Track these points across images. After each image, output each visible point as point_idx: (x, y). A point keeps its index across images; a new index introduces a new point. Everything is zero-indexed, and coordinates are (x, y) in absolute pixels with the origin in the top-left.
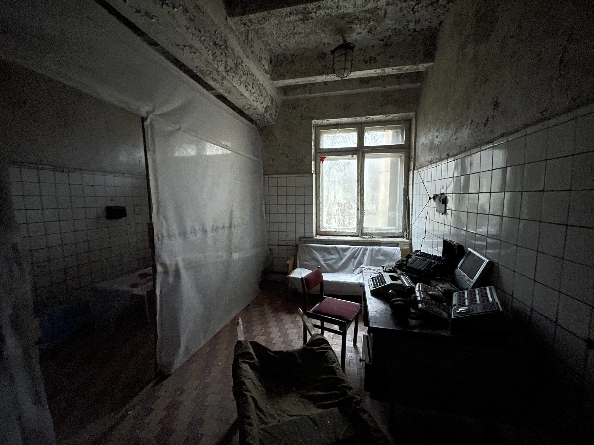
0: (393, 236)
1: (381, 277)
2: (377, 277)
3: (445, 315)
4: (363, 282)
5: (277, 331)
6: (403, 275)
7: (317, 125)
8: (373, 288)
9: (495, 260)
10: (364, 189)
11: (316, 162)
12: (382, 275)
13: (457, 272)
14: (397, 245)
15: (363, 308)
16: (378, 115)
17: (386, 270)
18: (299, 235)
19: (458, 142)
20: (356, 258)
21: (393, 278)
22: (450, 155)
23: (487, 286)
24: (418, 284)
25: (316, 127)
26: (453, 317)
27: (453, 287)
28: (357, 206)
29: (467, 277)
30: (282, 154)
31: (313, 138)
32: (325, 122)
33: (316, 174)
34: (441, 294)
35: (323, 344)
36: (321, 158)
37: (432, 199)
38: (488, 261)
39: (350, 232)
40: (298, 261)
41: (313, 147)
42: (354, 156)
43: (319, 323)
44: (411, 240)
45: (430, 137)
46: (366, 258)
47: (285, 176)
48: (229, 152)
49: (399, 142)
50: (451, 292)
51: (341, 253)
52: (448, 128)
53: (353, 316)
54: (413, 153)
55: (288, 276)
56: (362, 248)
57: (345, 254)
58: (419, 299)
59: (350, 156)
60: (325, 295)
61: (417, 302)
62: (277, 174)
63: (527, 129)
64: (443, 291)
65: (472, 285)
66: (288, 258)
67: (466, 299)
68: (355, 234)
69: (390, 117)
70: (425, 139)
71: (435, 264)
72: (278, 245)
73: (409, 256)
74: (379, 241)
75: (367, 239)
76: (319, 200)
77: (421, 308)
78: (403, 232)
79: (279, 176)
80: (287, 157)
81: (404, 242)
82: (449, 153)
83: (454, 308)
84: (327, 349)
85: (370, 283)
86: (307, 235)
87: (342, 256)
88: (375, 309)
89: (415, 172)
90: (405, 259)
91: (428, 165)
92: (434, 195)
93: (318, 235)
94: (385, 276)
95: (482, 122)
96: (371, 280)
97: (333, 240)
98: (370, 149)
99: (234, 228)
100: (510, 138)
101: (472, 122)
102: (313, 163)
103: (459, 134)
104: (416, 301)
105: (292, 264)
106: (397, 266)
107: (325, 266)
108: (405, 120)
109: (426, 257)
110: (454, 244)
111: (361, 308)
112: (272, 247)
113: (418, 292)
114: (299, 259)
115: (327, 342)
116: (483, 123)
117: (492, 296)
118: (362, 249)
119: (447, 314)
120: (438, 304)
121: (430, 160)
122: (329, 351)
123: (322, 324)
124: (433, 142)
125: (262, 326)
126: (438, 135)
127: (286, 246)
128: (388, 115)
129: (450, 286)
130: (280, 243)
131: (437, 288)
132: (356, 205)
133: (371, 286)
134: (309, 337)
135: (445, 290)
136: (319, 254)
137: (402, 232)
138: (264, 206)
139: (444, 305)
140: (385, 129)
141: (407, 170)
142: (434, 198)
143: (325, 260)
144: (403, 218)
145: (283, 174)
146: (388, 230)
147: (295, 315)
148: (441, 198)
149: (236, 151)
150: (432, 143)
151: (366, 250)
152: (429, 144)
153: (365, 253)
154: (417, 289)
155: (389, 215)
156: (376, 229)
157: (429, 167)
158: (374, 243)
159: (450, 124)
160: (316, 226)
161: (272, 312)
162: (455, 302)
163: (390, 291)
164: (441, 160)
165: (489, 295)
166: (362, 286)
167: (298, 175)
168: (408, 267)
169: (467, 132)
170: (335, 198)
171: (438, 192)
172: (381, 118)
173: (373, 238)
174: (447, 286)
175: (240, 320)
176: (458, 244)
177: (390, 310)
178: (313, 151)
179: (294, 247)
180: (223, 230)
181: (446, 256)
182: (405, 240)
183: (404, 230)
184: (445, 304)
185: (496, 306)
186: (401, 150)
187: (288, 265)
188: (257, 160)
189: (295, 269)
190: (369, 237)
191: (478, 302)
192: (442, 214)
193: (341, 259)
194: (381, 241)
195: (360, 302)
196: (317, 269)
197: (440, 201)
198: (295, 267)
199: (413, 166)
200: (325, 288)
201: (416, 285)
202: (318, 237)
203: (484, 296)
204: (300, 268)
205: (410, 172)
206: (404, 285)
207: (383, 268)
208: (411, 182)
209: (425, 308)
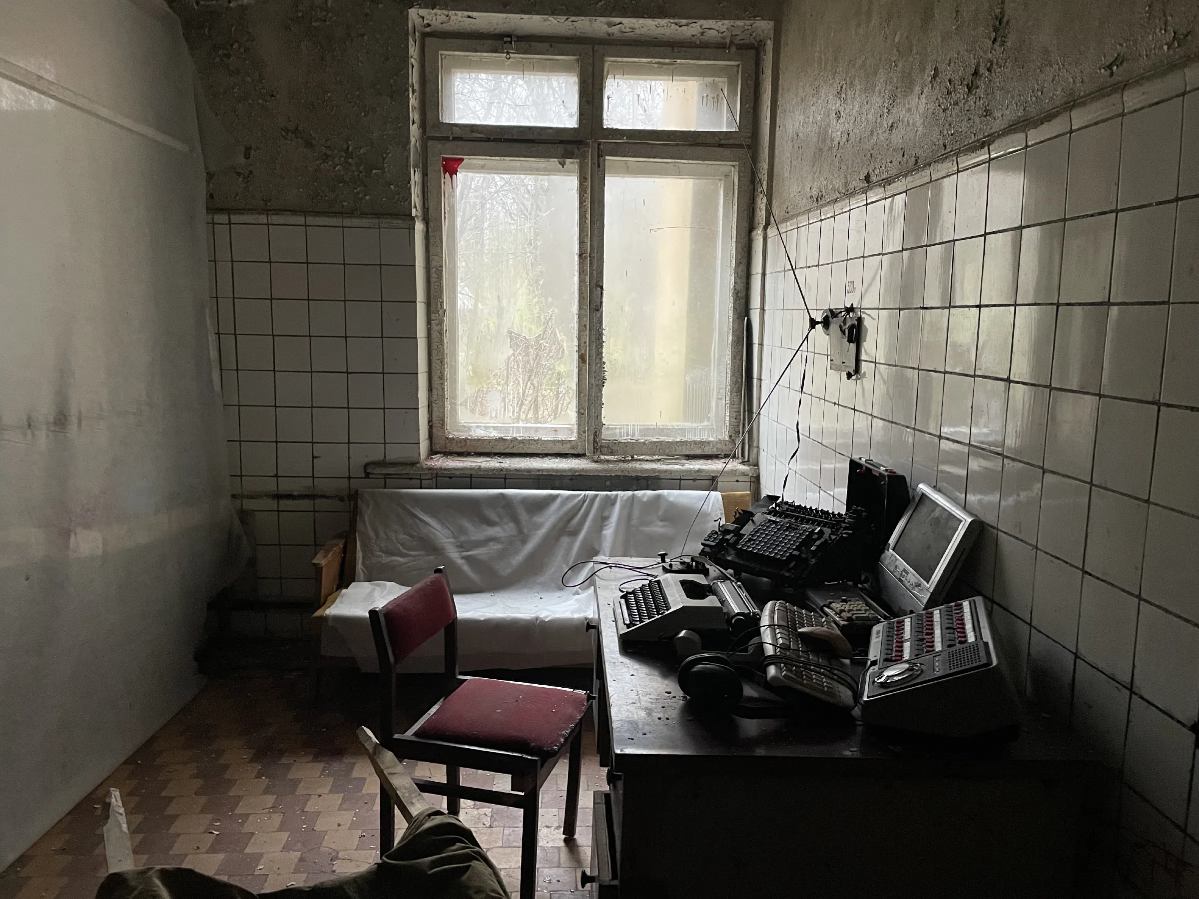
0: (698, 452)
1: (655, 589)
2: (642, 589)
3: (845, 694)
4: (597, 616)
5: (277, 824)
6: (724, 578)
7: (428, 29)
8: (628, 626)
9: (989, 518)
10: (602, 288)
11: (425, 175)
12: (658, 582)
13: (887, 562)
14: (711, 482)
15: (595, 703)
16: (652, 16)
17: (671, 565)
18: (363, 455)
19: (897, 138)
20: (575, 533)
21: (691, 590)
22: (874, 179)
23: (965, 598)
24: (769, 605)
25: (424, 35)
26: (865, 699)
27: (871, 607)
28: (579, 346)
29: (913, 577)
30: (287, 130)
31: (414, 77)
32: (459, 19)
33: (426, 221)
34: (837, 631)
35: (453, 842)
36: (444, 159)
37: (819, 327)
38: (969, 520)
39: (554, 442)
40: (359, 555)
41: (414, 115)
42: (568, 161)
43: (438, 773)
44: (757, 465)
45: (816, 112)
46: (609, 532)
47: (300, 220)
48: (50, 104)
49: (721, 126)
50: (868, 623)
51: (523, 516)
52: (869, 89)
53: (563, 736)
54: (766, 166)
55: (318, 613)
56: (596, 496)
57: (538, 519)
58: (769, 650)
59: (554, 162)
60: (461, 674)
61: (763, 661)
62: (266, 211)
63: (1074, 113)
64: (843, 623)
65: (925, 597)
66: (317, 545)
67: (907, 640)
68: (573, 448)
69: (691, 29)
70: (802, 118)
71: (822, 540)
72: (278, 497)
73: (745, 517)
74: (654, 470)
75: (611, 465)
76: (441, 322)
77: (774, 678)
78: (732, 440)
79: (275, 219)
80: (309, 144)
81: (733, 472)
82: (872, 174)
83: (870, 671)
84: (469, 858)
85: (618, 611)
86: (394, 454)
87: (525, 531)
88: (633, 695)
89: (772, 232)
90: (732, 527)
91: (810, 210)
92: (825, 311)
93: (436, 453)
94: (668, 585)
95: (962, 80)
96: (623, 601)
97: (493, 470)
98: (625, 140)
99: (80, 424)
100: (1034, 136)
101: (934, 77)
102: (416, 177)
103: (899, 112)
104: (761, 660)
105: (336, 566)
106: (707, 549)
107: (466, 568)
108: (740, 47)
109: (797, 518)
110: (880, 474)
111: (591, 707)
112: (249, 505)
113: (768, 631)
114: (365, 547)
115: (467, 835)
116: (965, 83)
117: (976, 628)
118: (598, 499)
119: (849, 693)
120: (826, 663)
121: (815, 193)
122: (477, 865)
123: (453, 775)
124: (825, 130)
125: (210, 816)
126: (841, 109)
127: (312, 497)
128: (684, 21)
129: (865, 607)
130: (286, 486)
131: (827, 615)
132: (576, 343)
133: (620, 622)
134: (401, 827)
135: (849, 619)
136: (442, 523)
137: (727, 438)
138: (212, 338)
139: (843, 665)
140: (673, 72)
141: (746, 224)
142: (826, 323)
143: (461, 547)
144: (731, 392)
145: (294, 212)
146: (683, 431)
147: (347, 760)
148: (845, 321)
149: (80, 102)
150: (823, 135)
151: (612, 502)
152: (815, 139)
153: (606, 514)
154: (765, 620)
155: (686, 382)
156: (646, 431)
157: (814, 216)
158: (637, 478)
159: (875, 74)
160: (430, 421)
161: (252, 760)
162: (875, 651)
163: (682, 633)
164: (849, 194)
165: (969, 626)
166: (594, 627)
167: (356, 222)
168: (740, 553)
169: (922, 107)
170: (500, 315)
171: (838, 304)
172: (661, 31)
173: (633, 459)
174: (857, 607)
175: (116, 798)
176: (891, 471)
177: (681, 693)
178: (414, 130)
179: (341, 499)
180: (25, 435)
181: (855, 511)
182: (734, 465)
183: (735, 432)
184: (847, 661)
185: (982, 654)
186: (727, 152)
187: (318, 569)
188: (178, 145)
189: (347, 587)
190: (620, 457)
191: (938, 647)
192: (849, 376)
193: (524, 541)
194: (660, 471)
195: (587, 687)
196: (433, 576)
197: (843, 332)
198: (345, 578)
199: (764, 212)
200: (462, 648)
201: (762, 609)
202: (439, 462)
203: (955, 628)
204: (369, 579)
205: (754, 233)
206: (725, 610)
207: (663, 561)
208: (757, 268)
209: (785, 676)
